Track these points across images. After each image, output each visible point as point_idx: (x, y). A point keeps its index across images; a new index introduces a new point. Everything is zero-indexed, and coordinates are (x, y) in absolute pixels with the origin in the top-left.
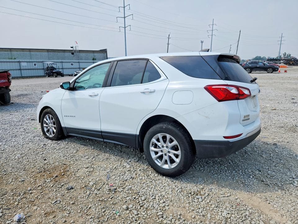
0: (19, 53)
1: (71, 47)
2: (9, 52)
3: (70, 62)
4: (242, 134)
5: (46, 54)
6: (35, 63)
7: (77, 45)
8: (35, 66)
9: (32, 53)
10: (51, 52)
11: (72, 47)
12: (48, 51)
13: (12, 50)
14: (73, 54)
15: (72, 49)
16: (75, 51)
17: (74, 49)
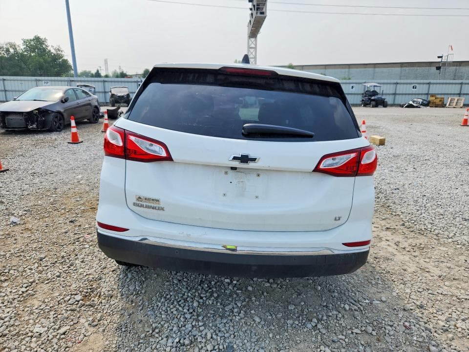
0: (358, 70)
1: (439, 57)
2: (347, 70)
3: (410, 84)
4: (127, 230)
5: (398, 70)
6: (352, 85)
7: (451, 52)
8: (351, 90)
9: (377, 70)
10: (406, 67)
11: (441, 55)
12: (402, 65)
13: (351, 66)
14: (438, 68)
15: (440, 60)
16: (444, 64)
17: (444, 60)
